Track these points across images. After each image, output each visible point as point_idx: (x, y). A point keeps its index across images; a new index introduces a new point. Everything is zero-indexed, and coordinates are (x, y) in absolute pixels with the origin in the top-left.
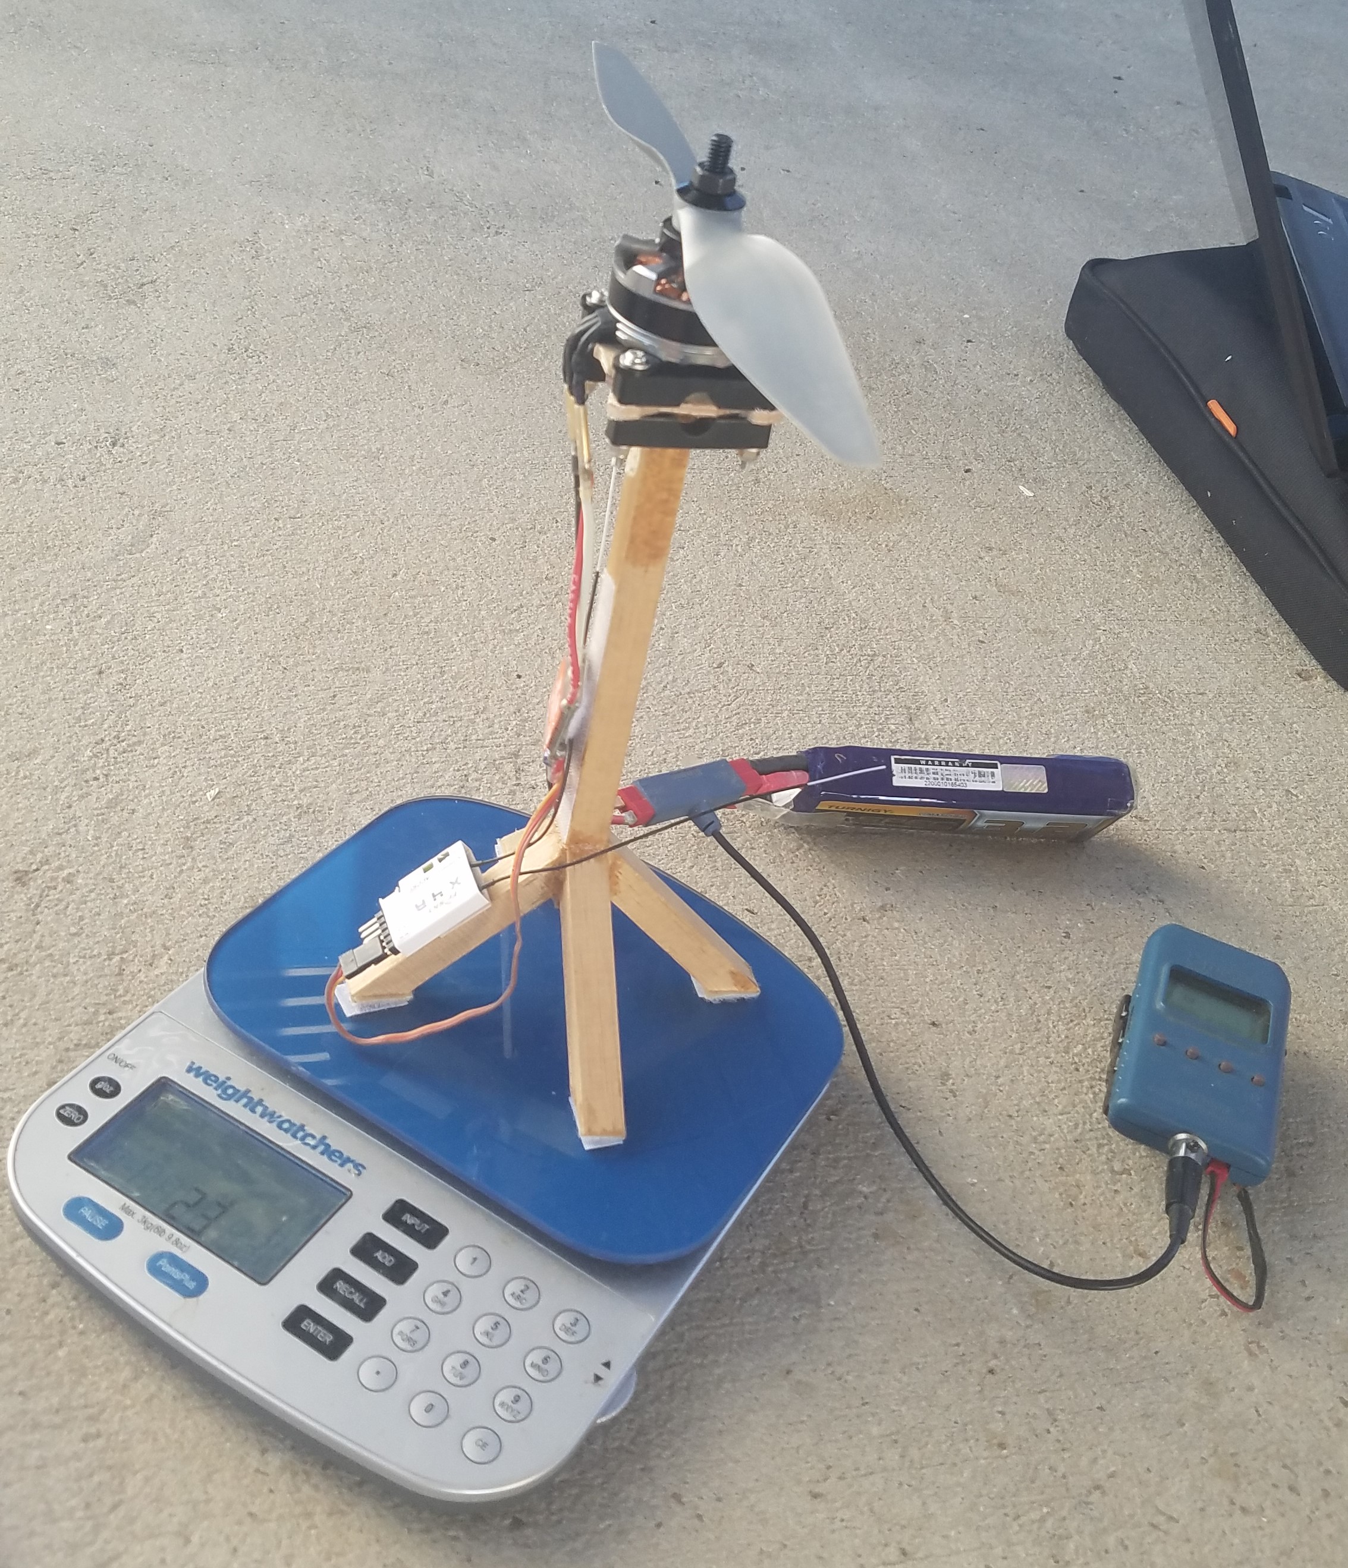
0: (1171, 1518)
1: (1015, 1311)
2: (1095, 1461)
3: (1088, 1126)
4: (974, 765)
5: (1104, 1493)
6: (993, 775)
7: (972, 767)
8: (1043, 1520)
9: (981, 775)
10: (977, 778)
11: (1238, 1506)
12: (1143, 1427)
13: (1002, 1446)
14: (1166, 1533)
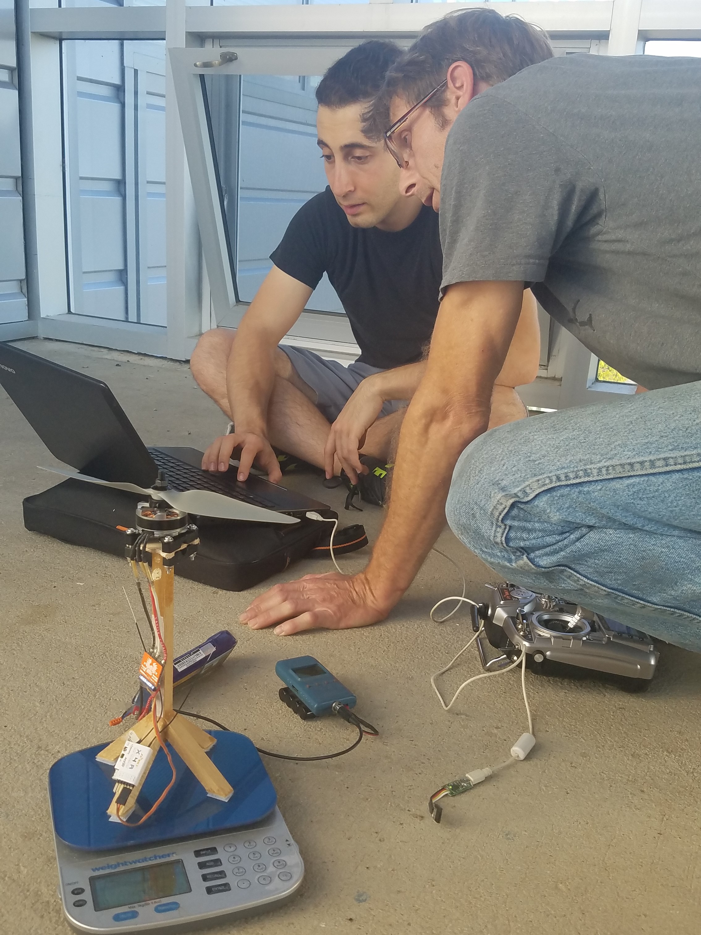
0: (411, 786)
1: (337, 773)
2: (386, 787)
3: (303, 726)
4: (194, 653)
5: (395, 792)
6: (200, 652)
7: (194, 654)
8: (391, 805)
9: (198, 655)
10: (198, 656)
11: (418, 774)
12: (386, 774)
13: (367, 799)
14: (413, 789)
